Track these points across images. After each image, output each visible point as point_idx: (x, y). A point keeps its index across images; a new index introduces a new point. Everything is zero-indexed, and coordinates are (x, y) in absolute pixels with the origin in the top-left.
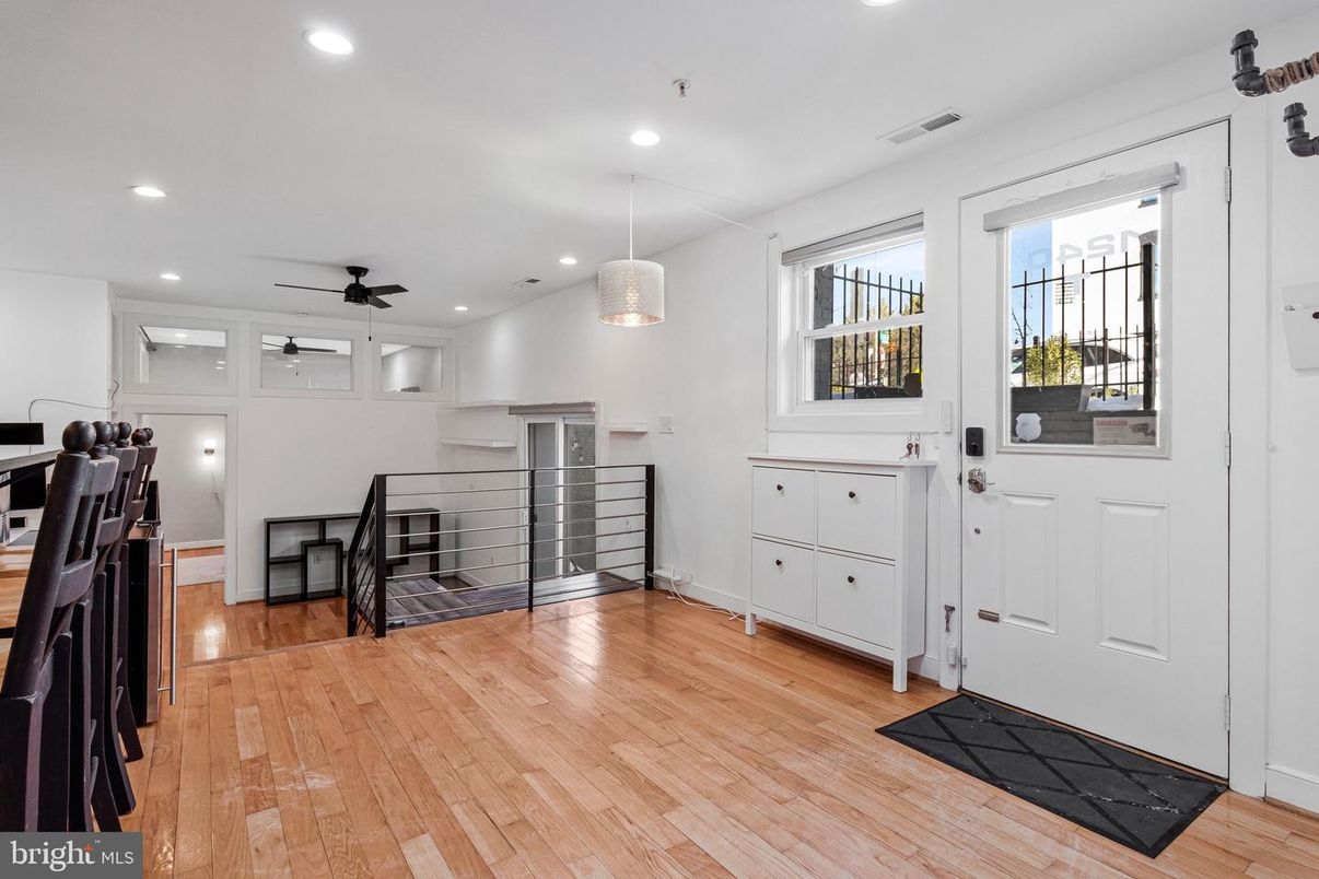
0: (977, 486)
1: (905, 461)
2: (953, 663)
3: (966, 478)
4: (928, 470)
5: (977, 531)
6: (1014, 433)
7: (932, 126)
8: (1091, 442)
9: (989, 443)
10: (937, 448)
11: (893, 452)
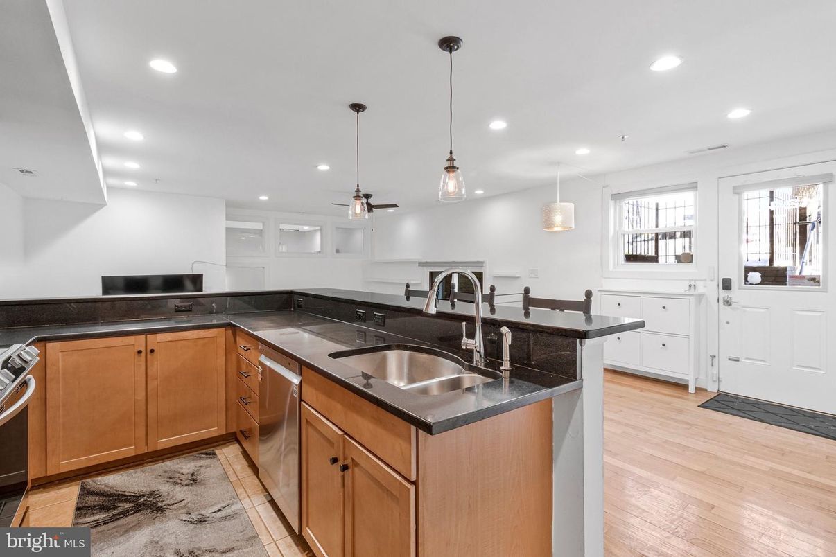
0: (727, 303)
1: (688, 293)
2: (715, 379)
3: (721, 301)
4: (700, 297)
5: (728, 323)
6: (746, 280)
7: (710, 149)
8: (786, 285)
9: (734, 285)
10: (705, 287)
11: (682, 288)
